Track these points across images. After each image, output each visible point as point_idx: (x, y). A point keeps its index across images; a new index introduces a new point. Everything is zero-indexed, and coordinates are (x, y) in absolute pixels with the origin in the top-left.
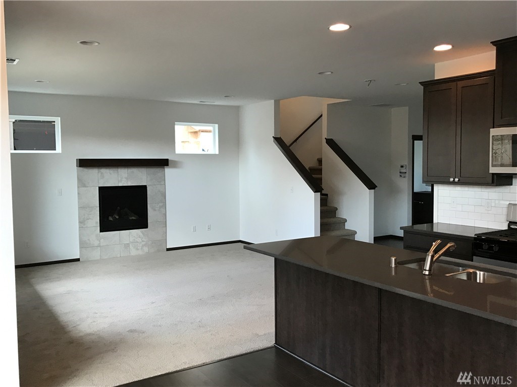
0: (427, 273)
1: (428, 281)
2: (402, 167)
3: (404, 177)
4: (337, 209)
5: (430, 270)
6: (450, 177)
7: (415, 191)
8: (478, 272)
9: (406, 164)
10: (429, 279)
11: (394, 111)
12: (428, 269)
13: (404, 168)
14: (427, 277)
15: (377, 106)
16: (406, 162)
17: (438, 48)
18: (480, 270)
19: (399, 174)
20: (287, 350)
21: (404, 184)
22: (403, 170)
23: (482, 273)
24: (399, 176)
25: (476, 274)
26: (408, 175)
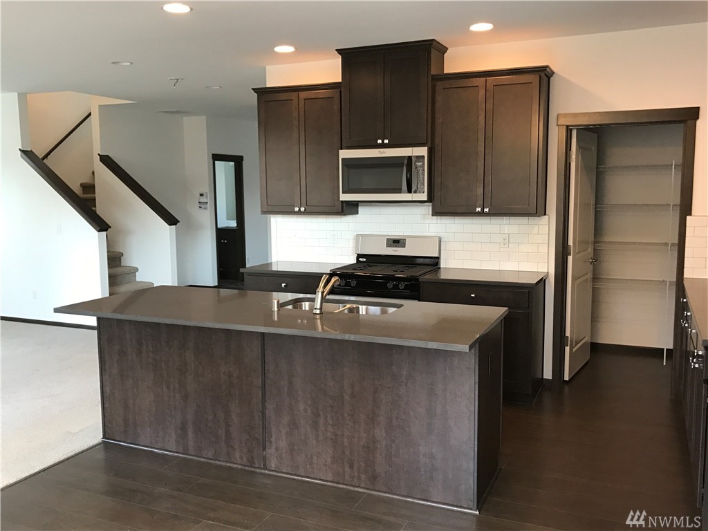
0: (318, 312)
1: (319, 321)
2: (202, 195)
3: (205, 209)
4: (122, 255)
5: (321, 309)
6: (294, 206)
7: (219, 226)
8: (360, 307)
9: (208, 191)
10: (321, 318)
11: (188, 121)
12: (319, 307)
13: (204, 197)
14: (318, 317)
15: (167, 112)
16: (206, 189)
17: (279, 49)
18: (362, 305)
19: (198, 205)
20: (124, 442)
21: (206, 218)
22: (203, 200)
23: (364, 307)
24: (198, 207)
25: (358, 308)
26: (210, 205)
